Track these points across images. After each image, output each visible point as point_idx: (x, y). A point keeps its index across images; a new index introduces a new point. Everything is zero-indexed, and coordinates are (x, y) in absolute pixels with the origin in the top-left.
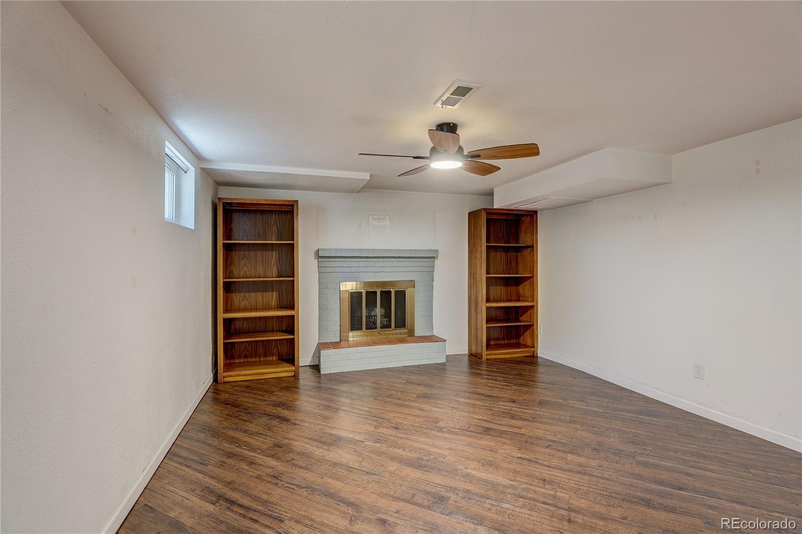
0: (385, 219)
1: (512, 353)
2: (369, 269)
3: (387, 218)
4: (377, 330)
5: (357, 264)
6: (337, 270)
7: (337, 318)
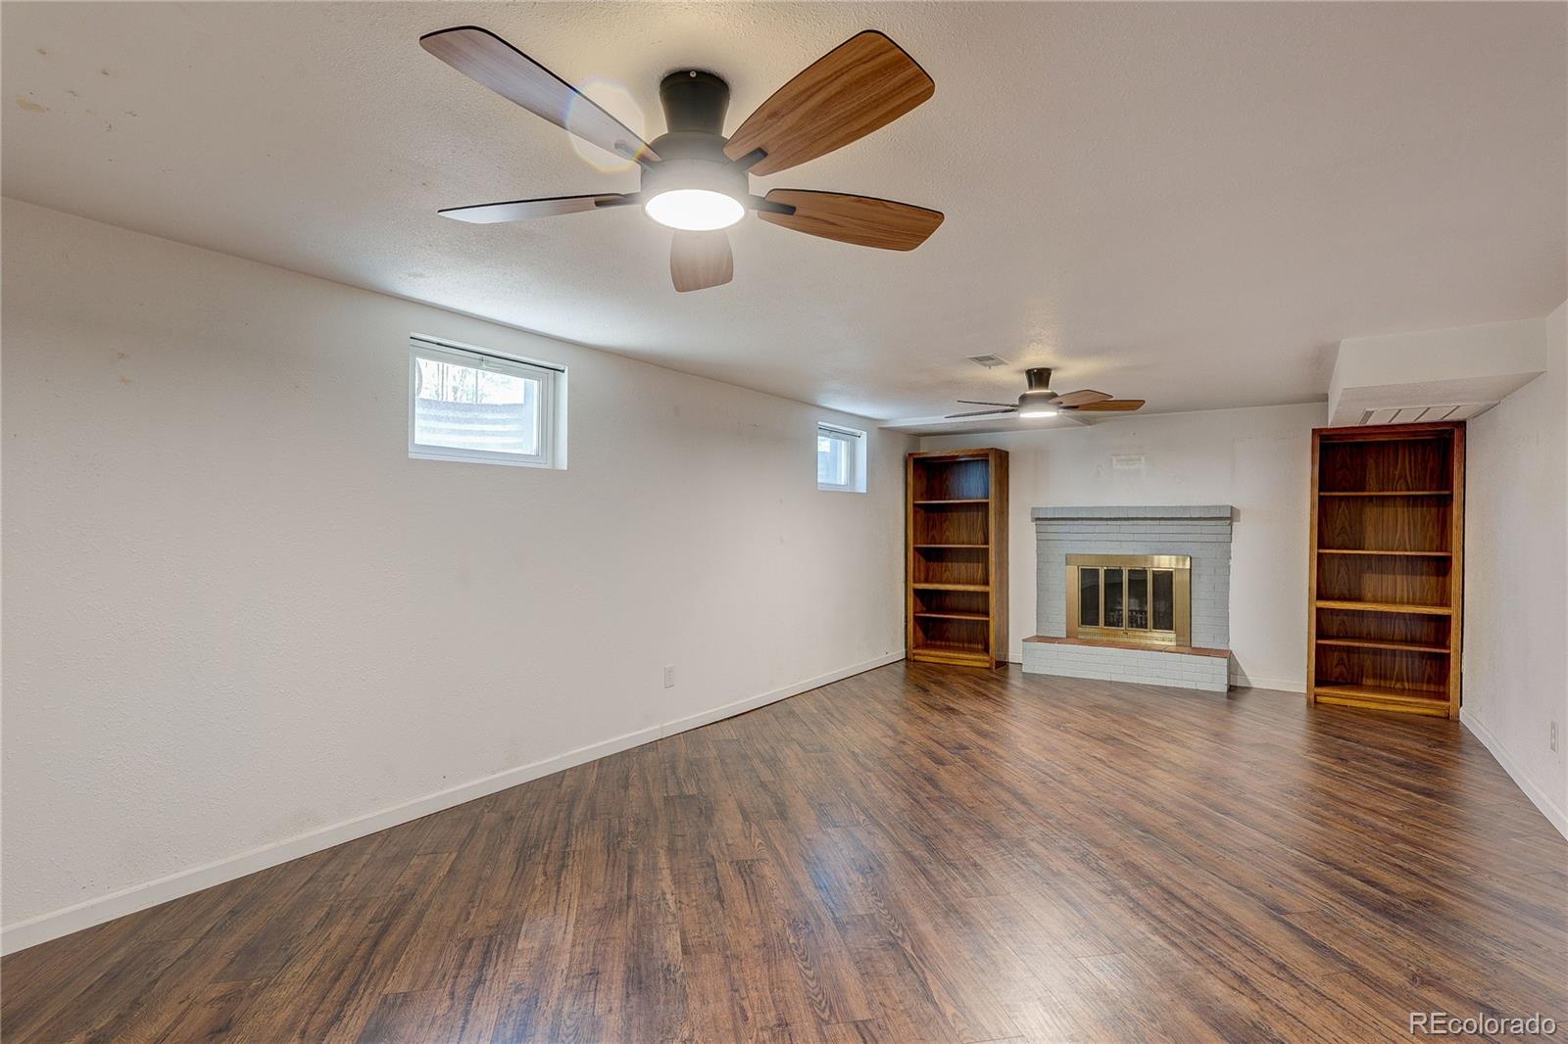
0: (1139, 459)
1: (1385, 702)
2: (1111, 537)
3: (1143, 458)
4: (1123, 628)
5: (1090, 529)
6: (1062, 536)
7: (1063, 605)
